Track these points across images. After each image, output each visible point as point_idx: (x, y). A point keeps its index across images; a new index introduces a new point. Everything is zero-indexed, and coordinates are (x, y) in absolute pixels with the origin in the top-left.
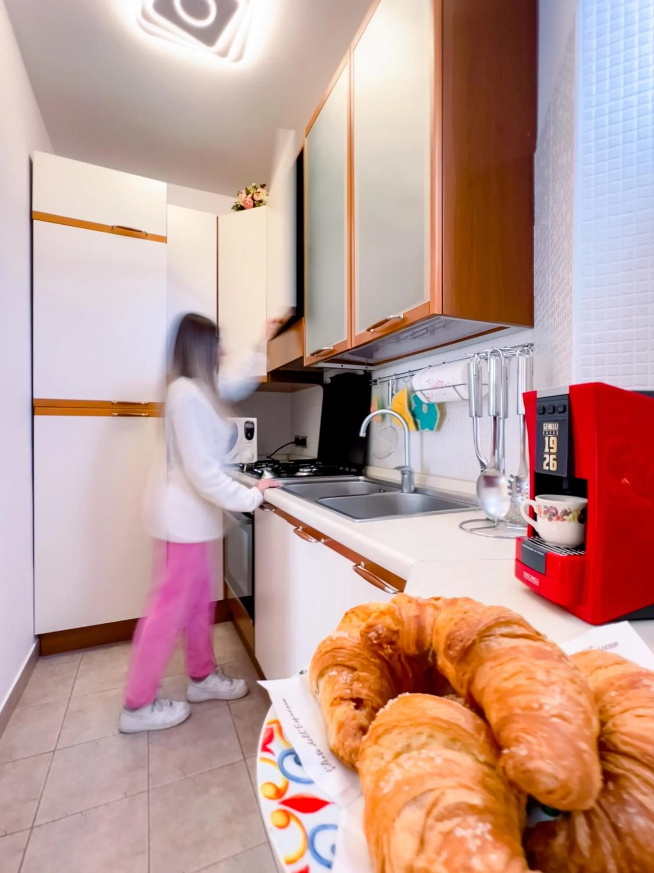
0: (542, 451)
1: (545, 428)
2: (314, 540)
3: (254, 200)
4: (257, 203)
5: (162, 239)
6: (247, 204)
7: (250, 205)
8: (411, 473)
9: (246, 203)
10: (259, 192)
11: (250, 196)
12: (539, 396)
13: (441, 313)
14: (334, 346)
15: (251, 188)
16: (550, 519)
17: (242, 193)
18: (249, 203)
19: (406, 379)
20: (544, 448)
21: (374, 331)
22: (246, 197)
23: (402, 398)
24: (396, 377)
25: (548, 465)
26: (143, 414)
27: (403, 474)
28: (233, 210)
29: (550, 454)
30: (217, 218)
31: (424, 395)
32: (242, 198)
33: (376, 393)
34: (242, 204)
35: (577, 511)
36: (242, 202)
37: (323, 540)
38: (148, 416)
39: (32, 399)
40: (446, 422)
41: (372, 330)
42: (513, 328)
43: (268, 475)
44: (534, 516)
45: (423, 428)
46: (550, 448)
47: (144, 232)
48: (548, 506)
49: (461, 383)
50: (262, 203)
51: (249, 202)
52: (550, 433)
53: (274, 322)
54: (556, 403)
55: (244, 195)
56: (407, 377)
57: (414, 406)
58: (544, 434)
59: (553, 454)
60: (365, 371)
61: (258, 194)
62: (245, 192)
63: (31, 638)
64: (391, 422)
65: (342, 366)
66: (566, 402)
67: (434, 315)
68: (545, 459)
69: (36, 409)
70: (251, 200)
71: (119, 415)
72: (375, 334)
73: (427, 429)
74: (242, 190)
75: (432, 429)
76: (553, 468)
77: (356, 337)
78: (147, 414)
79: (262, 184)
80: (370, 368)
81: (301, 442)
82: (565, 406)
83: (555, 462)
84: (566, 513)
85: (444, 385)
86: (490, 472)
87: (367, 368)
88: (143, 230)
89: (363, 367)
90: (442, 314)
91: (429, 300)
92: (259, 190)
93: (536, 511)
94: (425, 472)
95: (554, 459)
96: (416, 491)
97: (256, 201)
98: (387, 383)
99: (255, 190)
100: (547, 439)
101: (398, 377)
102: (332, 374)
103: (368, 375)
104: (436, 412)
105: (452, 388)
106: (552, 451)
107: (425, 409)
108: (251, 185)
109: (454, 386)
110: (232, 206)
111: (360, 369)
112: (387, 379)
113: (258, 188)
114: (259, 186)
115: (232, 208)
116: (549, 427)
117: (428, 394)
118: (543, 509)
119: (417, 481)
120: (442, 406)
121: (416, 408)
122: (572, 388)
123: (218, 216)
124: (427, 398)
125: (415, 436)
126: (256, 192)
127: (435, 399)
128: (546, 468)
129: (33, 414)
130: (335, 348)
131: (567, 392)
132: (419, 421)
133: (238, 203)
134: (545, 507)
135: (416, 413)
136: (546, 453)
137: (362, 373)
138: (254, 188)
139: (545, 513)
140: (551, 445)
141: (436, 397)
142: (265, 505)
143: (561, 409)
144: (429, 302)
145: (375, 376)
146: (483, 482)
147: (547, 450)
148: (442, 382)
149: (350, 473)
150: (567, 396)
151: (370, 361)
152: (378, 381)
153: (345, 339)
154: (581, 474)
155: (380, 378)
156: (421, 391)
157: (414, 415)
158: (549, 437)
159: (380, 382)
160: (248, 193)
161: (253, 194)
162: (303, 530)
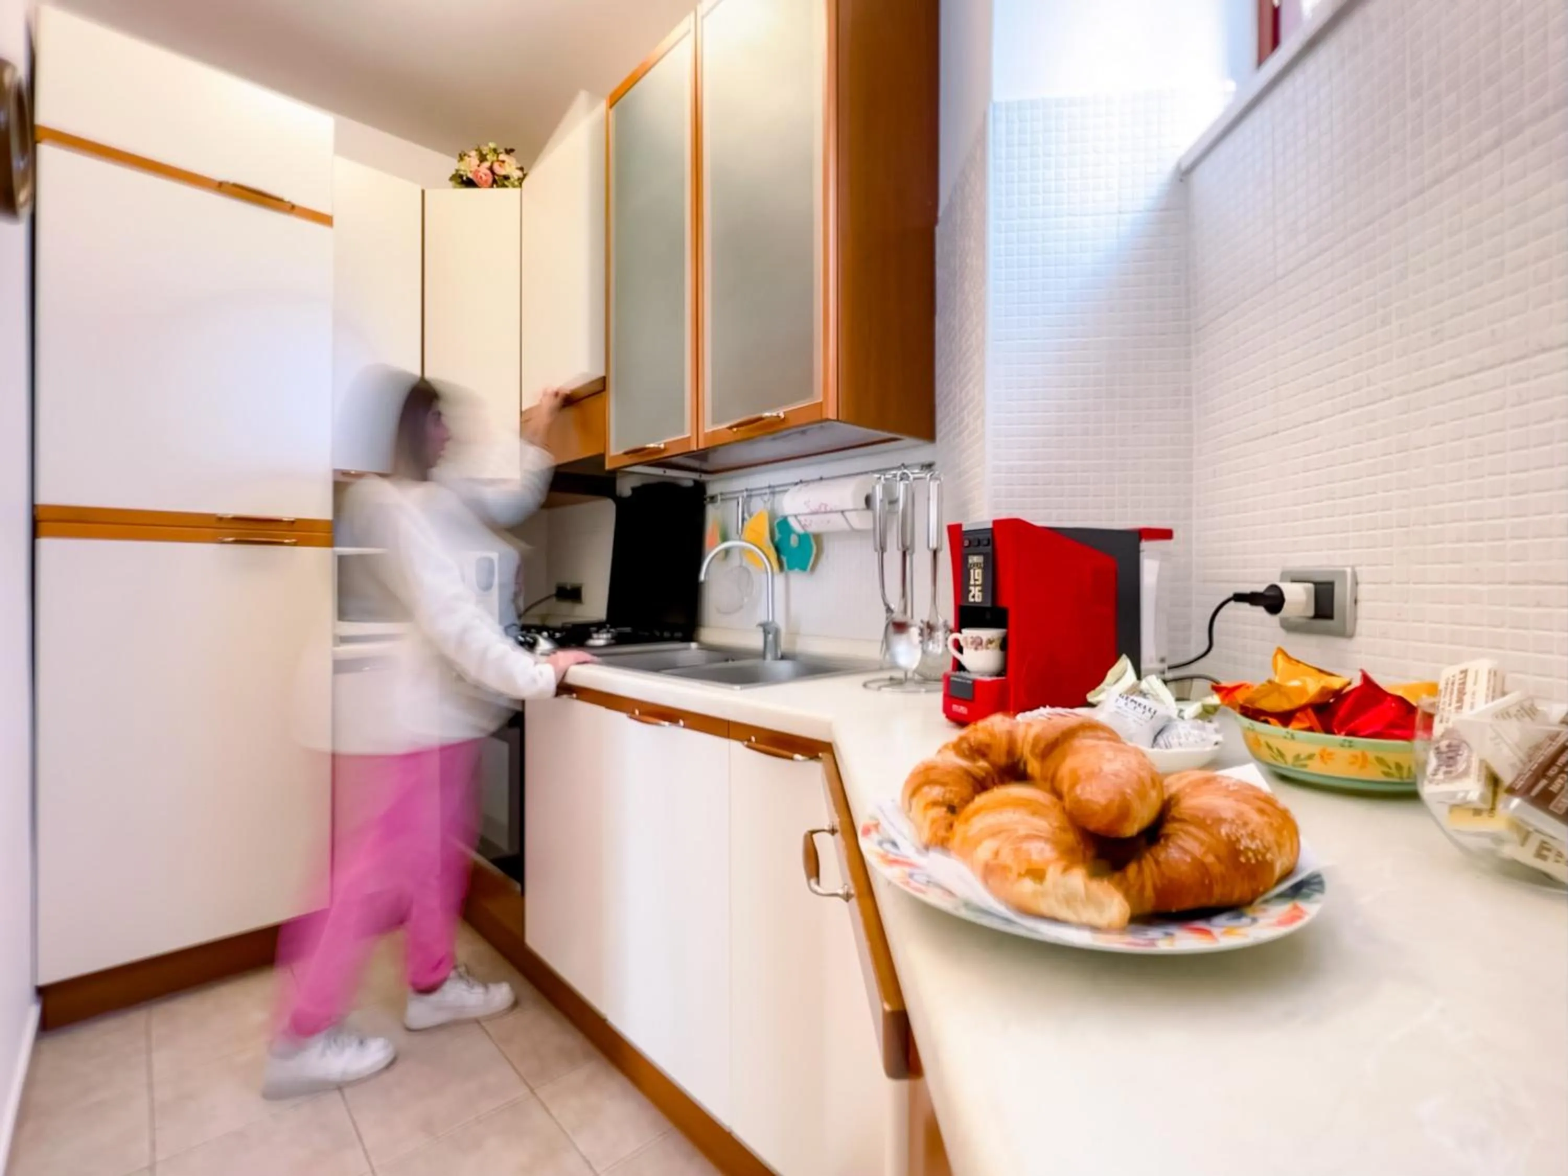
0: (968, 585)
1: (970, 561)
2: (667, 723)
3: (493, 173)
4: (499, 181)
5: (325, 220)
6: (481, 177)
7: (486, 181)
8: (777, 632)
9: (479, 177)
10: (503, 162)
11: (487, 164)
12: (964, 529)
13: (835, 418)
14: (665, 444)
15: (488, 152)
16: (976, 649)
17: (469, 156)
18: (484, 177)
19: (766, 498)
20: (969, 579)
21: (737, 431)
22: (479, 166)
23: (760, 526)
24: (749, 493)
25: (973, 597)
26: (287, 541)
27: (766, 633)
28: (451, 184)
29: (975, 585)
30: (423, 192)
31: (799, 522)
32: (470, 167)
33: (713, 515)
34: (470, 176)
35: (998, 639)
36: (471, 172)
37: (681, 723)
38: (295, 544)
39: (34, 507)
40: (823, 560)
41: (735, 429)
42: (908, 441)
43: (544, 644)
44: (960, 649)
45: (790, 568)
46: (976, 580)
47: (289, 202)
48: (974, 636)
49: (851, 507)
50: (509, 181)
51: (486, 175)
52: (976, 565)
53: (556, 394)
54: (981, 537)
55: (475, 161)
56: (765, 494)
57: (777, 536)
58: (969, 566)
59: (978, 585)
60: (696, 482)
61: (502, 164)
62: (477, 155)
63: (27, 992)
64: (741, 559)
65: (665, 472)
66: (989, 535)
67: (827, 420)
68: (970, 591)
69: (42, 526)
70: (488, 172)
71: (236, 542)
72: (739, 433)
73: (797, 570)
74: (470, 151)
75: (804, 569)
76: (978, 599)
77: (706, 435)
78: (294, 540)
79: (509, 148)
80: (705, 477)
81: (572, 594)
82: (989, 540)
83: (980, 594)
84: (990, 642)
85: (828, 509)
86: (898, 617)
87: (700, 476)
88: (287, 199)
89: (695, 476)
90: (838, 420)
91: (820, 400)
92: (502, 157)
93: (962, 643)
94: (794, 634)
95: (979, 591)
96: (783, 657)
97: (498, 175)
98: (735, 503)
99: (496, 155)
100: (972, 571)
101: (750, 494)
102: (636, 482)
103: (700, 487)
104: (811, 547)
105: (839, 516)
106: (977, 583)
107: (794, 541)
108: (487, 145)
109: (843, 512)
110: (450, 175)
111: (686, 478)
112: (736, 495)
113: (501, 153)
114: (502, 150)
115: (452, 179)
116: (974, 559)
117: (806, 520)
118: (970, 640)
119: (784, 646)
120: (818, 537)
121: (780, 540)
122: (996, 523)
123: (424, 188)
124: (803, 527)
125: (780, 580)
126: (498, 161)
127: (813, 529)
128: (971, 600)
129: (34, 534)
130: (667, 447)
131: (990, 526)
132: (784, 559)
133: (462, 173)
134: (972, 637)
135: (781, 547)
136: (972, 585)
137: (690, 484)
138: (493, 152)
139: (972, 643)
140: (977, 578)
141: (815, 525)
142: (564, 689)
143: (985, 542)
144: (821, 403)
145: (712, 490)
146: (891, 628)
147: (972, 582)
148: (826, 506)
149: (672, 639)
150: (990, 531)
151: (705, 466)
152: (719, 498)
153: (688, 435)
154: (1004, 603)
155: (722, 494)
156: (796, 516)
157: (778, 550)
158: (974, 570)
159: (722, 500)
160: (483, 158)
161: (492, 163)
162: (640, 713)
